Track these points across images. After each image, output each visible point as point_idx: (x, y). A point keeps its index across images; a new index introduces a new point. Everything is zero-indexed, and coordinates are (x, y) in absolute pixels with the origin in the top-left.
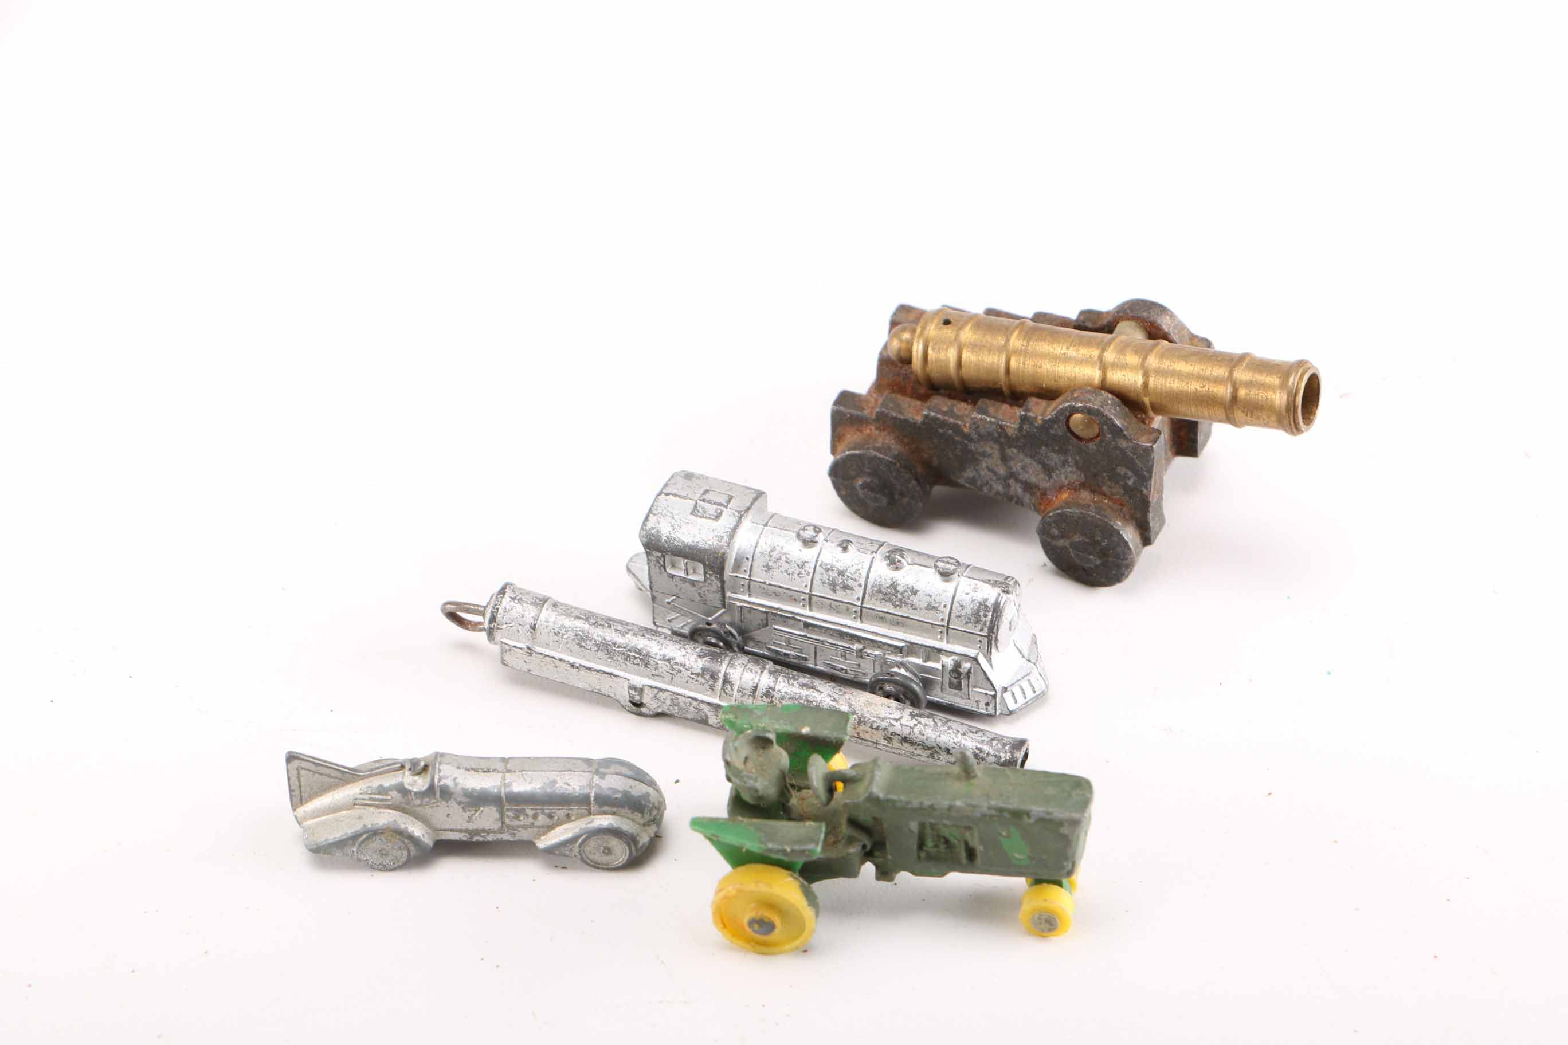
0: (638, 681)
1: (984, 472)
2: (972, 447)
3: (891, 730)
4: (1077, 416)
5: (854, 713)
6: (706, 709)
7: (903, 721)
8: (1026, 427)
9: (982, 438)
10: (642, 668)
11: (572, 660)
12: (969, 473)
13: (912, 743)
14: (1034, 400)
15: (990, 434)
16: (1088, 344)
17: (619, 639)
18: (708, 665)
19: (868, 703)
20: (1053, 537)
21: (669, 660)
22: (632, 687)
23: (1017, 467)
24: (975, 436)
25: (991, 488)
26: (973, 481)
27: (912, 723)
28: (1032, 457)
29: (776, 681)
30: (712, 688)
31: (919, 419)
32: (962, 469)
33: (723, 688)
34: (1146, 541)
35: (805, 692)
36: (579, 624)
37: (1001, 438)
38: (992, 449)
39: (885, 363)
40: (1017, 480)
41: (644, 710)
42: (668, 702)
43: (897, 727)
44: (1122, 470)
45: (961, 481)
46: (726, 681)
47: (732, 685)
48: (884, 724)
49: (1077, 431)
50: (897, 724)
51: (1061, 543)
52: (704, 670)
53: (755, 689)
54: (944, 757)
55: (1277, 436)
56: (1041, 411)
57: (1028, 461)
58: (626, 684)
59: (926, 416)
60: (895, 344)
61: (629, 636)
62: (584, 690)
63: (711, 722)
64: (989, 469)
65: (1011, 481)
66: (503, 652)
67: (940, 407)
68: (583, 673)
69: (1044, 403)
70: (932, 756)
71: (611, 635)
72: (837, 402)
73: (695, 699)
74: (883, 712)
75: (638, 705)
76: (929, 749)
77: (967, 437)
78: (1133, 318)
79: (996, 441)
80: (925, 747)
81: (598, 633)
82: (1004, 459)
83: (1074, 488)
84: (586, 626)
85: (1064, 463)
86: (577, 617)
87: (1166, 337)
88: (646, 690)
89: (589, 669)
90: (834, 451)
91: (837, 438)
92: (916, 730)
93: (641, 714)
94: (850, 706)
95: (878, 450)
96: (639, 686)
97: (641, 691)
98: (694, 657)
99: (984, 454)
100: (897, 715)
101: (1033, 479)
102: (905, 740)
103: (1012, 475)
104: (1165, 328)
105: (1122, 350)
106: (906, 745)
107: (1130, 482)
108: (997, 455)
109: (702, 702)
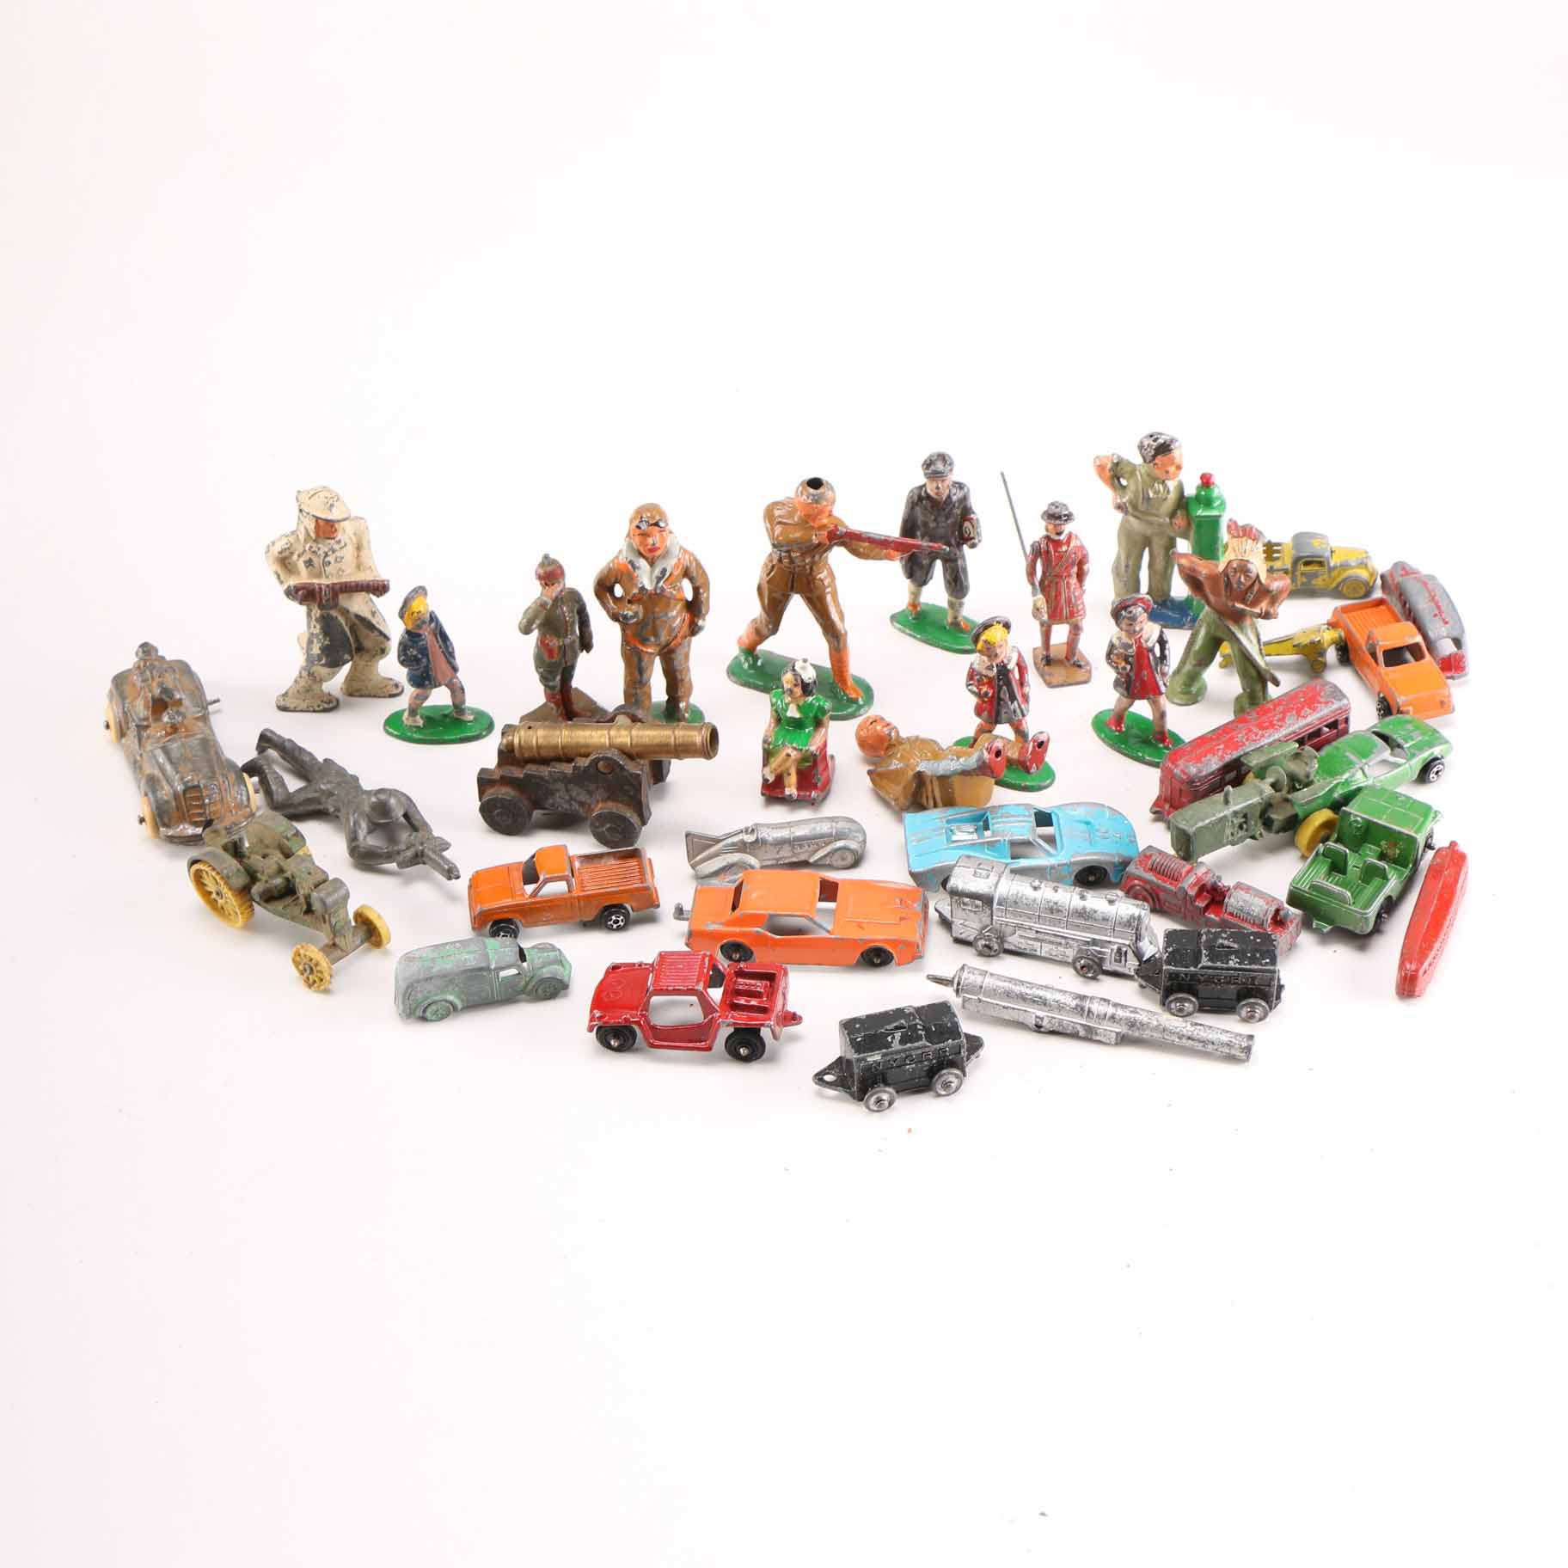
0: (1040, 1014)
1: (558, 800)
2: (551, 787)
3: (1181, 1033)
4: (601, 763)
5: (1160, 1025)
6: (1079, 1027)
7: (1188, 1028)
8: (576, 772)
9: (555, 781)
10: (1043, 1007)
11: (1003, 1004)
12: (551, 801)
13: (1193, 1040)
14: (579, 758)
15: (558, 778)
16: (602, 728)
17: (1028, 991)
18: (1079, 1003)
19: (1168, 1020)
20: (597, 827)
21: (1057, 1002)
22: (1037, 1017)
23: (574, 794)
24: (551, 781)
25: (562, 807)
26: (553, 805)
27: (1193, 1029)
28: (581, 787)
29: (1116, 1011)
30: (1082, 1015)
31: (522, 776)
32: (547, 799)
33: (1088, 1015)
34: (644, 823)
35: (1132, 1015)
36: (1006, 985)
37: (564, 779)
38: (560, 786)
39: (501, 753)
40: (575, 801)
41: (1042, 1030)
42: (1057, 1024)
43: (1185, 1032)
44: (626, 787)
45: (547, 806)
46: (1089, 1011)
47: (1093, 1014)
48: (1178, 1030)
49: (602, 770)
50: (1184, 1030)
51: (600, 830)
52: (1077, 1005)
53: (1105, 1015)
54: (1210, 1046)
55: (699, 762)
56: (583, 763)
57: (580, 790)
58: (1034, 1016)
59: (525, 774)
60: (505, 741)
61: (1034, 989)
62: (1009, 1021)
63: (1080, 1034)
64: (560, 797)
65: (573, 802)
66: (964, 1001)
67: (532, 769)
68: (1010, 1011)
69: (584, 759)
70: (1204, 1046)
71: (1024, 990)
72: (479, 774)
73: (1072, 1022)
74: (1177, 1024)
75: (1040, 1027)
76: (1203, 1042)
77: (547, 782)
78: (624, 713)
79: (562, 781)
80: (1200, 1041)
81: (1017, 989)
82: (567, 791)
83: (605, 801)
84: (1010, 985)
85: (597, 788)
86: (1005, 981)
87: (640, 721)
88: (1045, 1018)
89: (1013, 1009)
90: (480, 800)
91: (481, 793)
92: (1195, 1033)
93: (1040, 1032)
94: (1158, 1021)
95: (503, 794)
96: (1041, 1016)
97: (1042, 1019)
98: (1071, 999)
99: (558, 790)
100: (1184, 1025)
101: (584, 800)
102: (1189, 1038)
103: (571, 799)
104: (640, 716)
105: (619, 728)
106: (1190, 1041)
107: (632, 793)
108: (564, 790)
109: (1077, 1023)
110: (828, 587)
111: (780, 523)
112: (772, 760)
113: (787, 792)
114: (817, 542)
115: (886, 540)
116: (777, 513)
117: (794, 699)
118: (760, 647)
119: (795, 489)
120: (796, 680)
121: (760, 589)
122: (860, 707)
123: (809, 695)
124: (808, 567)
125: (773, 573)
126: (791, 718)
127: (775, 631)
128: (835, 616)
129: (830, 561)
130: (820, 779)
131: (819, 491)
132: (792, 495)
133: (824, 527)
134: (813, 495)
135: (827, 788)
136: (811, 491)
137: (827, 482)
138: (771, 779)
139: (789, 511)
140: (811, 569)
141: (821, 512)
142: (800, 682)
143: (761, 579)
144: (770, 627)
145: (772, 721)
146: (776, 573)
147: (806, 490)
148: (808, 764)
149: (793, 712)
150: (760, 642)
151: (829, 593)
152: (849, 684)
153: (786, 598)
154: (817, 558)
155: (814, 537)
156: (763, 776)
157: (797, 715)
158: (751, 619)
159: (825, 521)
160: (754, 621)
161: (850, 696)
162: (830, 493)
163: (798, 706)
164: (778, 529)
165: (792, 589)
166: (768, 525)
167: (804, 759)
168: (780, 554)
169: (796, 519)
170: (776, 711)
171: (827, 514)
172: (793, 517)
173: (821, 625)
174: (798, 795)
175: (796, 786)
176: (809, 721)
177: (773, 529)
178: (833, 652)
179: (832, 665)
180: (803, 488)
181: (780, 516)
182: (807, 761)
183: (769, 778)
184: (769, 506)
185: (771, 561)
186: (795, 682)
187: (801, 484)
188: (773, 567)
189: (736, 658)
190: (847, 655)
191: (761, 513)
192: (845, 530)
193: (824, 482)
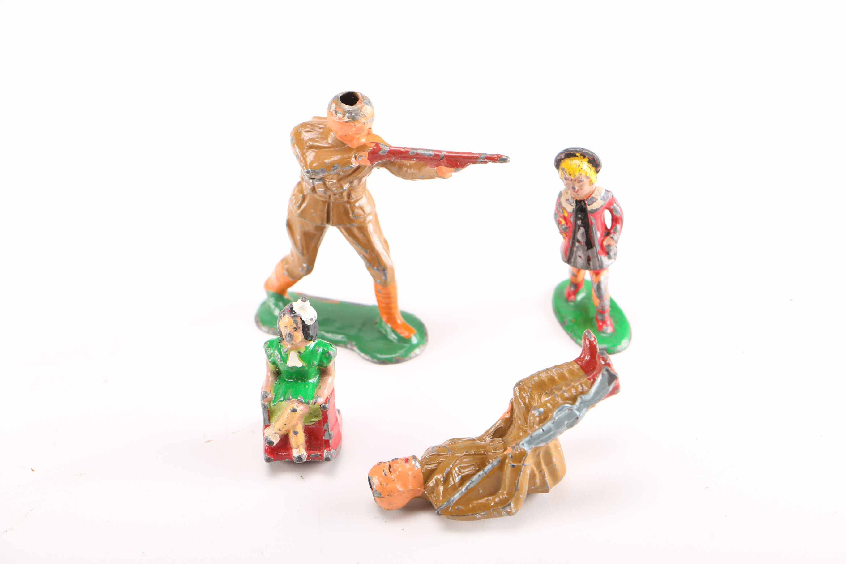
110: (370, 214)
111: (311, 147)
112: (274, 418)
113: (295, 453)
114: (357, 165)
115: (437, 155)
116: (306, 136)
117: (295, 347)
118: (290, 290)
119: (327, 106)
120: (295, 322)
121: (289, 225)
122: (413, 347)
123: (310, 340)
124: (345, 194)
125: (304, 205)
126: (292, 368)
127: (309, 270)
128: (379, 246)
129: (369, 186)
130: (330, 434)
131: (355, 107)
132: (324, 114)
133: (362, 148)
134: (349, 112)
135: (340, 445)
136: (347, 107)
137: (363, 97)
138: (276, 440)
139: (321, 133)
140: (349, 195)
141: (360, 130)
142: (300, 325)
143: (290, 212)
144: (305, 265)
145: (269, 374)
146: (308, 205)
147: (341, 108)
148: (317, 419)
149: (294, 361)
150: (290, 284)
151: (370, 221)
152: (399, 321)
153: (321, 230)
154: (356, 182)
155: (353, 159)
156: (266, 439)
157: (299, 364)
158: (278, 260)
159: (363, 140)
160: (285, 261)
161: (402, 335)
162: (368, 107)
163: (300, 353)
164: (311, 155)
165: (328, 221)
166: (298, 150)
167: (312, 414)
168: (313, 183)
169: (330, 141)
170: (274, 363)
171: (365, 132)
172: (326, 139)
173: (364, 258)
174: (308, 456)
175: (305, 446)
176: (313, 370)
177: (303, 154)
178: (380, 287)
179: (378, 301)
180: (336, 104)
181: (311, 140)
182: (317, 416)
183: (273, 440)
184: (295, 128)
185: (301, 191)
186: (295, 325)
187: (334, 100)
188: (304, 198)
189: (264, 304)
190: (395, 288)
191: (287, 139)
192: (387, 149)
193: (360, 96)
